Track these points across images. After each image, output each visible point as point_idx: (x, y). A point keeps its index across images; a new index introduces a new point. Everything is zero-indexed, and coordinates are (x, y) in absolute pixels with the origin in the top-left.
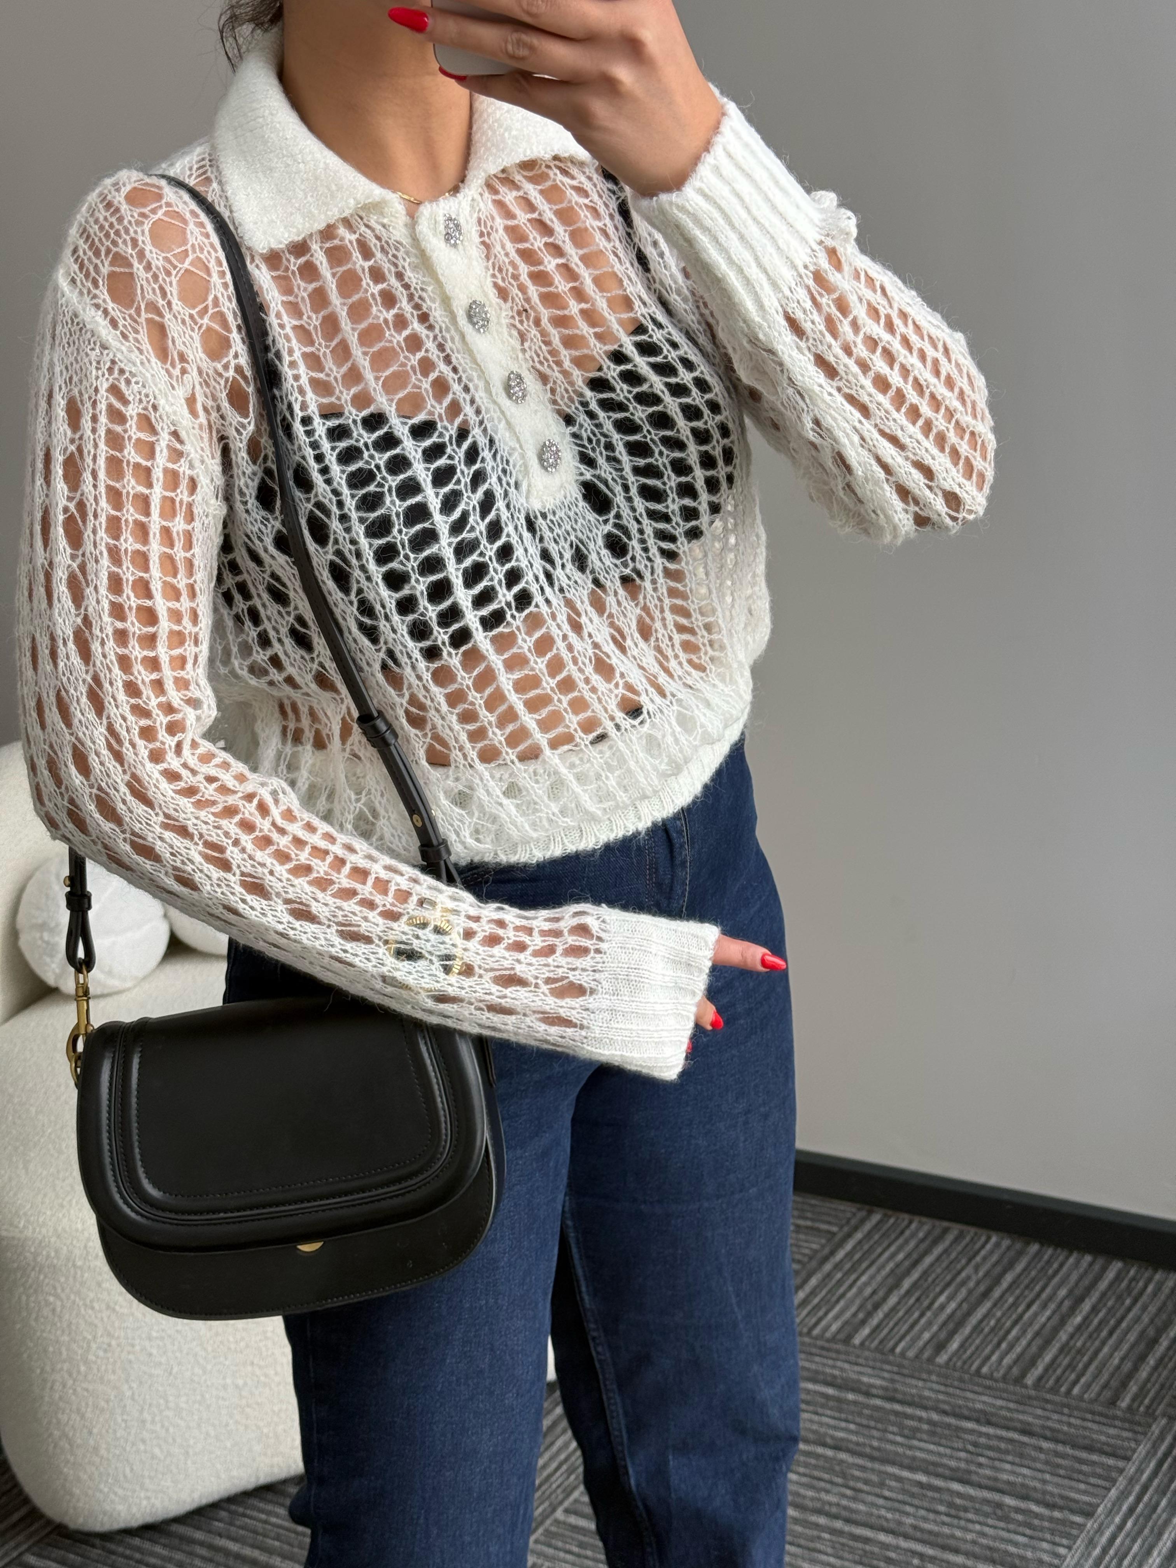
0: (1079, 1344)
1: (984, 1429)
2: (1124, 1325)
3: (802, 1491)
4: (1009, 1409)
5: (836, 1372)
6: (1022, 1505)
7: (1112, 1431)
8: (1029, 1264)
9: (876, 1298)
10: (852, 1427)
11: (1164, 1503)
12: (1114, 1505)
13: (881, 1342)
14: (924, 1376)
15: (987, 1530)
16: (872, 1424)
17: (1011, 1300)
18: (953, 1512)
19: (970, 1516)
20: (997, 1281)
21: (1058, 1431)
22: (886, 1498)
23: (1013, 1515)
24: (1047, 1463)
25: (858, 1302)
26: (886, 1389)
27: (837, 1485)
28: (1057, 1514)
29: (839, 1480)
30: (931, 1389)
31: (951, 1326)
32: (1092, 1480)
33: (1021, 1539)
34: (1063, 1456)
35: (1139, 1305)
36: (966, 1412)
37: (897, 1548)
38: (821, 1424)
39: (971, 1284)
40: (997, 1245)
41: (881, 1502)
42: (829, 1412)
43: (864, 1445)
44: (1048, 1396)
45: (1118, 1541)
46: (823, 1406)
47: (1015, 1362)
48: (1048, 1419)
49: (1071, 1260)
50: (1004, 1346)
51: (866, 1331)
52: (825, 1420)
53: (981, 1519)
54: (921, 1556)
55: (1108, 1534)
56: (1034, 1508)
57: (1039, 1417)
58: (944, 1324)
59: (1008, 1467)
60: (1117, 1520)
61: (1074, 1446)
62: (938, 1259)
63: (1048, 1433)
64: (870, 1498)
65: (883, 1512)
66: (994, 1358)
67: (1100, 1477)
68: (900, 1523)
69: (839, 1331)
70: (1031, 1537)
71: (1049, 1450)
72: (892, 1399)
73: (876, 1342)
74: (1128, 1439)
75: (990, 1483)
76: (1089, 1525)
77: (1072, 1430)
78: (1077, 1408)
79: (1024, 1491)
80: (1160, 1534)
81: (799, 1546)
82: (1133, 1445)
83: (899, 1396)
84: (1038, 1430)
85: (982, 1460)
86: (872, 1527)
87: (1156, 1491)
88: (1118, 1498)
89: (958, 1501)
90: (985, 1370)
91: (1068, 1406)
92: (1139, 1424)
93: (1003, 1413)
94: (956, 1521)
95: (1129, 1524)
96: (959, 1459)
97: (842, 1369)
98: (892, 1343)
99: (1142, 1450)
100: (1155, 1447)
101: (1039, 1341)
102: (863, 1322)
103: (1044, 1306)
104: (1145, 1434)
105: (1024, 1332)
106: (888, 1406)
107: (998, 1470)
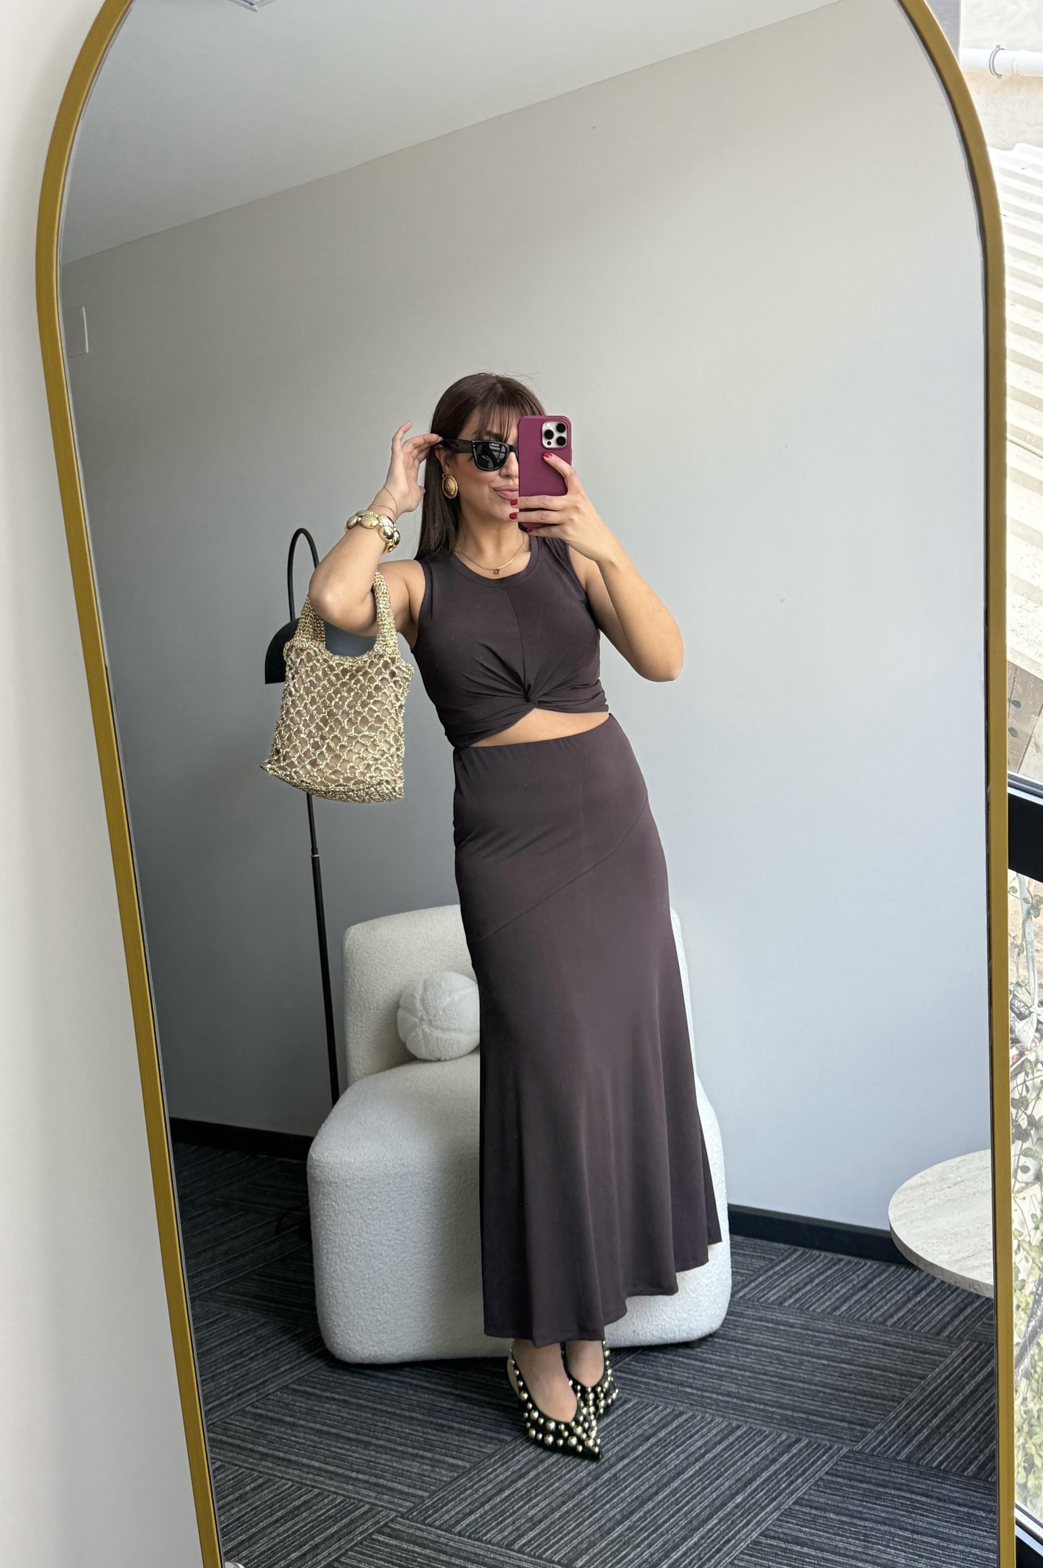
1: (861, 1343)
3: (753, 1366)
4: (876, 1335)
5: (774, 1317)
6: (884, 1374)
7: (937, 1345)
8: (889, 1275)
9: (798, 1286)
10: (783, 1340)
12: (936, 1376)
13: (801, 1305)
15: (861, 1383)
17: (878, 1290)
19: (852, 1377)
20: (871, 1281)
21: (905, 1345)
22: (802, 1370)
25: (787, 1288)
26: (803, 1325)
27: (774, 1363)
28: (903, 1378)
29: (776, 1362)
30: (830, 1325)
31: (842, 1299)
34: (909, 1355)
36: (851, 1336)
37: (808, 1389)
38: (764, 1339)
39: (855, 1282)
41: (800, 1371)
42: (768, 1334)
43: (790, 1348)
44: (900, 1330)
45: (940, 1388)
46: (765, 1331)
47: (880, 1316)
48: (900, 1340)
50: (874, 1309)
51: (792, 1300)
52: (765, 1337)
53: (859, 1378)
54: (824, 1393)
55: (934, 1385)
56: (891, 1375)
57: (893, 1339)
58: (839, 1298)
59: (875, 1358)
60: (939, 1381)
61: (914, 1351)
62: (835, 1272)
63: (899, 1346)
64: (793, 1369)
65: (802, 1375)
66: (868, 1314)
67: (930, 1362)
68: (810, 1379)
69: (774, 1301)
70: (888, 1386)
71: (900, 1353)
72: (805, 1329)
73: (798, 1305)
74: (946, 1349)
75: (866, 1365)
76: (922, 1382)
77: (913, 1345)
78: (917, 1335)
79: (885, 1367)
80: (965, 1386)
81: (752, 1388)
82: (949, 1351)
83: (811, 1328)
84: (894, 1344)
85: (859, 1355)
86: (794, 1381)
87: (962, 1370)
88: (940, 1371)
89: (846, 1371)
90: (862, 1319)
91: (911, 1335)
92: (953, 1343)
93: (873, 1336)
94: (844, 1380)
95: (946, 1383)
96: (846, 1355)
97: (776, 1316)
98: (807, 1306)
99: (954, 1353)
100: (961, 1353)
101: (894, 1308)
102: (790, 1297)
103: (899, 1292)
104: (957, 1347)
105: (886, 1303)
106: (804, 1332)
107: (868, 1359)
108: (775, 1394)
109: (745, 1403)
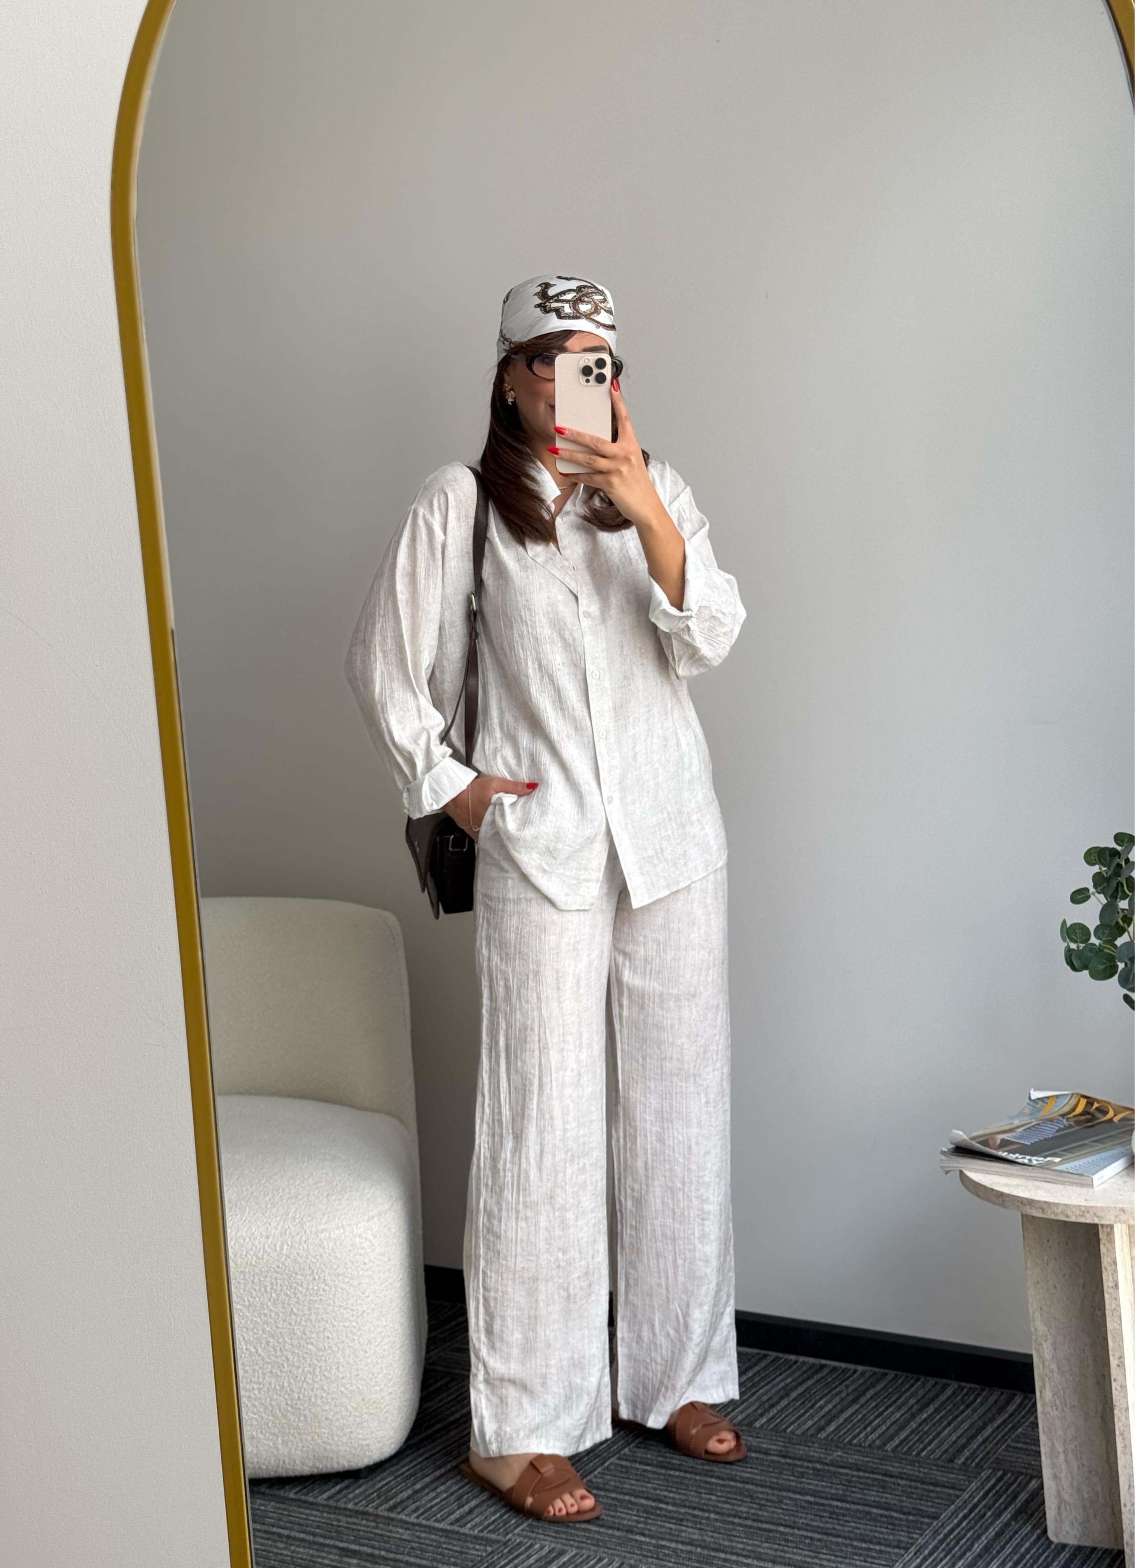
0: (926, 1429)
1: (855, 1473)
2: (959, 1419)
3: (720, 1505)
4: (874, 1463)
6: (887, 1513)
7: (952, 1476)
8: (886, 1386)
9: (771, 1402)
10: (755, 1471)
11: (989, 1514)
12: (952, 1514)
13: (776, 1425)
14: (809, 1444)
15: (858, 1526)
16: (771, 1470)
17: (873, 1404)
18: (834, 1516)
19: (846, 1518)
20: (864, 1393)
21: (912, 1475)
22: (783, 1509)
23: (879, 1518)
24: (902, 1491)
25: (757, 1404)
26: (781, 1451)
27: (746, 1502)
28: (911, 1518)
29: (748, 1500)
30: (814, 1451)
31: (828, 1418)
32: (937, 1501)
33: (885, 1530)
34: (916, 1488)
35: (970, 1409)
36: (841, 1464)
37: (792, 1535)
39: (843, 1395)
40: (863, 1374)
41: (781, 1511)
43: (766, 1481)
44: (904, 1457)
45: (956, 1532)
47: (877, 1438)
48: (903, 1468)
49: (919, 1383)
50: (869, 1429)
51: (764, 1420)
53: (856, 1520)
54: (811, 1538)
55: (948, 1528)
56: (895, 1514)
57: (897, 1467)
58: (823, 1417)
59: (874, 1493)
60: (956, 1521)
61: (923, 1483)
62: (817, 1381)
63: (904, 1476)
64: (771, 1509)
65: (782, 1516)
66: (861, 1436)
67: (942, 1499)
68: (795, 1522)
70: (892, 1529)
71: (906, 1485)
72: (785, 1457)
73: (772, 1426)
74: (965, 1481)
75: (862, 1502)
76: (935, 1524)
77: (922, 1475)
78: (925, 1463)
79: (886, 1506)
80: (987, 1529)
81: (720, 1533)
82: (967, 1483)
83: (790, 1455)
84: (897, 1474)
85: (854, 1489)
86: (774, 1524)
87: (985, 1506)
88: (956, 1511)
89: (837, 1511)
90: (855, 1442)
91: (919, 1463)
92: (972, 1472)
93: (871, 1464)
94: (836, 1522)
95: (964, 1524)
96: (837, 1489)
98: (784, 1427)
99: (973, 1486)
100: (983, 1485)
101: (895, 1427)
102: (762, 1415)
103: (899, 1408)
104: (976, 1478)
105: (884, 1422)
106: (782, 1460)
107: (866, 1494)
108: (751, 1542)
109: (712, 1554)
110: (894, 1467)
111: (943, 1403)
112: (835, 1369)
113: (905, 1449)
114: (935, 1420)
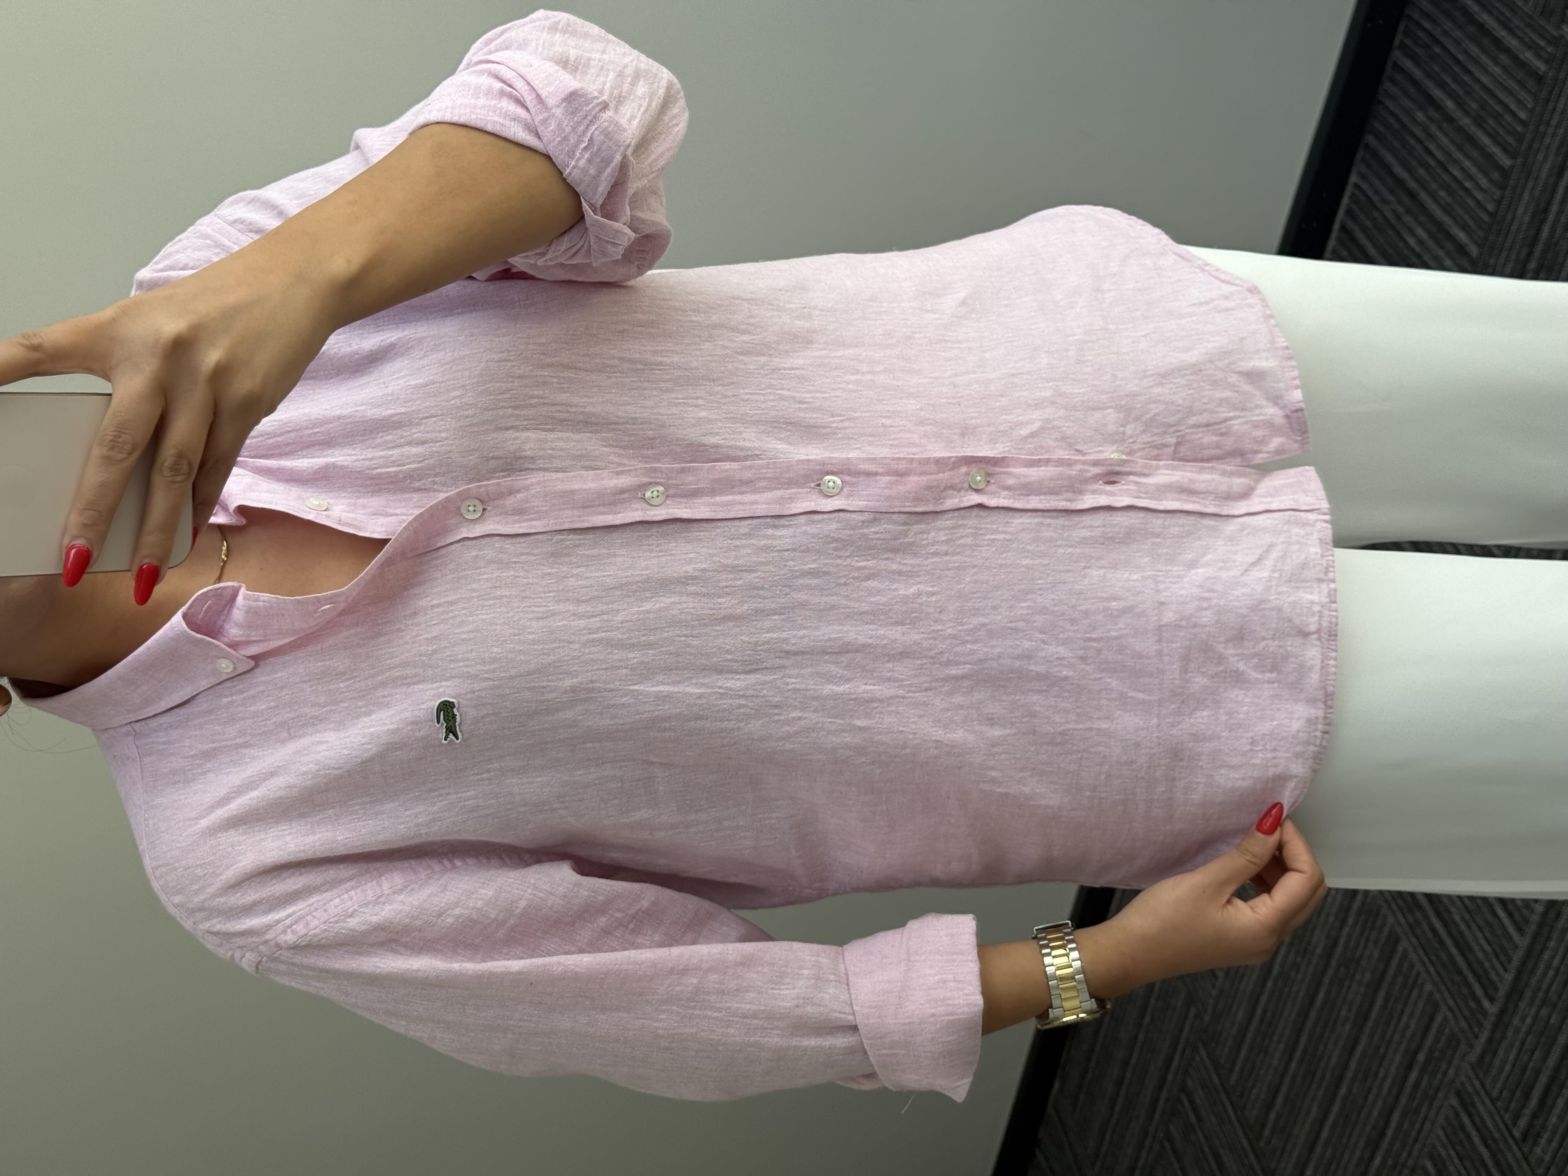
110: (1544, 160)
111: (1429, 75)
112: (1349, 212)
113: (1510, 139)
114: (1460, 92)
